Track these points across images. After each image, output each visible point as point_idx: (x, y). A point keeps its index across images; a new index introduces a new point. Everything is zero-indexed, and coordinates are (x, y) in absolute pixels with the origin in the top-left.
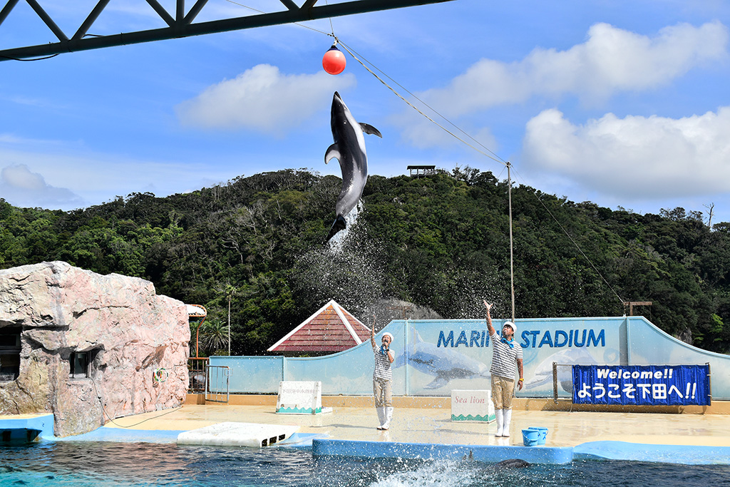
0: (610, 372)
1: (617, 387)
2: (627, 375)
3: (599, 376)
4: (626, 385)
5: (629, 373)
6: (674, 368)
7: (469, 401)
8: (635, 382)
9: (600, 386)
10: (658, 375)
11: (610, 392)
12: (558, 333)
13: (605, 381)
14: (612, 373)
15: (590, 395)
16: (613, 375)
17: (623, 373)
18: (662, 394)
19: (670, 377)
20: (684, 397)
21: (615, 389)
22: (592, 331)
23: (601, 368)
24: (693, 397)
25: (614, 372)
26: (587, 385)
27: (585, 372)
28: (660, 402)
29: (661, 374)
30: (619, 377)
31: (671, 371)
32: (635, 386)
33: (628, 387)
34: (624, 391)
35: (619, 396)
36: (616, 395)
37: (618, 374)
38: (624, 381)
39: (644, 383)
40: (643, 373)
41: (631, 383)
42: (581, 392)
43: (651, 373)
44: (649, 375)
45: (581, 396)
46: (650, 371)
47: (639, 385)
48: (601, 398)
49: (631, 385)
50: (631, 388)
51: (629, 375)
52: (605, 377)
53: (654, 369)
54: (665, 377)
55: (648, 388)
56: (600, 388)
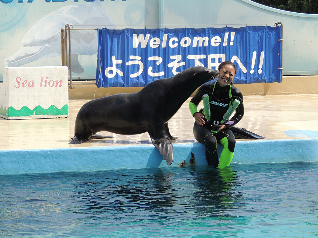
0: (150, 38)
1: (160, 60)
2: (174, 43)
3: (136, 45)
4: (172, 57)
5: (176, 39)
6: (237, 31)
7: (37, 84)
8: (184, 52)
9: (135, 60)
10: (215, 41)
11: (150, 68)
13: (144, 53)
14: (153, 40)
15: (121, 74)
16: (154, 43)
17: (168, 39)
19: (231, 44)
20: (249, 72)
21: (158, 63)
23: (138, 32)
24: (260, 72)
25: (156, 39)
26: (117, 59)
27: (116, 40)
29: (219, 39)
30: (164, 46)
31: (233, 35)
32: (184, 59)
33: (175, 60)
34: (170, 65)
35: (162, 74)
36: (159, 71)
37: (162, 40)
38: (171, 51)
39: (196, 54)
40: (196, 39)
41: (179, 54)
42: (109, 69)
43: (207, 39)
44: (204, 41)
45: (109, 76)
46: (205, 36)
47: (191, 57)
48: (138, 78)
49: (179, 57)
50: (179, 62)
51: (176, 42)
52: (143, 46)
53: (211, 32)
54: (225, 44)
55: (203, 61)
56: (136, 62)
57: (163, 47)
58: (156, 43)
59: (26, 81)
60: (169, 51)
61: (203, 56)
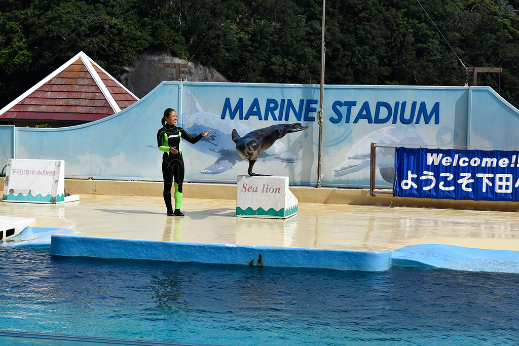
0: (443, 157)
1: (451, 177)
2: (464, 162)
3: (429, 162)
4: (462, 175)
5: (467, 159)
7: (260, 190)
8: (474, 171)
9: (429, 175)
10: (503, 163)
11: (442, 183)
12: (379, 105)
13: (436, 169)
14: (445, 158)
15: (415, 186)
16: (446, 161)
17: (459, 159)
18: (507, 187)
21: (448, 179)
22: (423, 105)
23: (432, 152)
25: (448, 158)
26: (412, 173)
27: (412, 158)
28: (504, 197)
29: (507, 161)
32: (473, 177)
33: (465, 177)
34: (459, 181)
35: (452, 188)
36: (449, 186)
37: (453, 160)
38: (461, 169)
39: (485, 172)
40: (485, 160)
41: (468, 172)
42: (405, 181)
43: (495, 160)
44: (492, 162)
45: (404, 187)
46: (494, 158)
47: (479, 175)
48: (430, 190)
49: (469, 175)
50: (469, 179)
51: (467, 162)
52: (436, 163)
53: (499, 154)
54: (512, 166)
55: (491, 179)
56: (430, 177)
57: (454, 165)
58: (448, 161)
59: (251, 187)
60: (459, 169)
61: (491, 175)
